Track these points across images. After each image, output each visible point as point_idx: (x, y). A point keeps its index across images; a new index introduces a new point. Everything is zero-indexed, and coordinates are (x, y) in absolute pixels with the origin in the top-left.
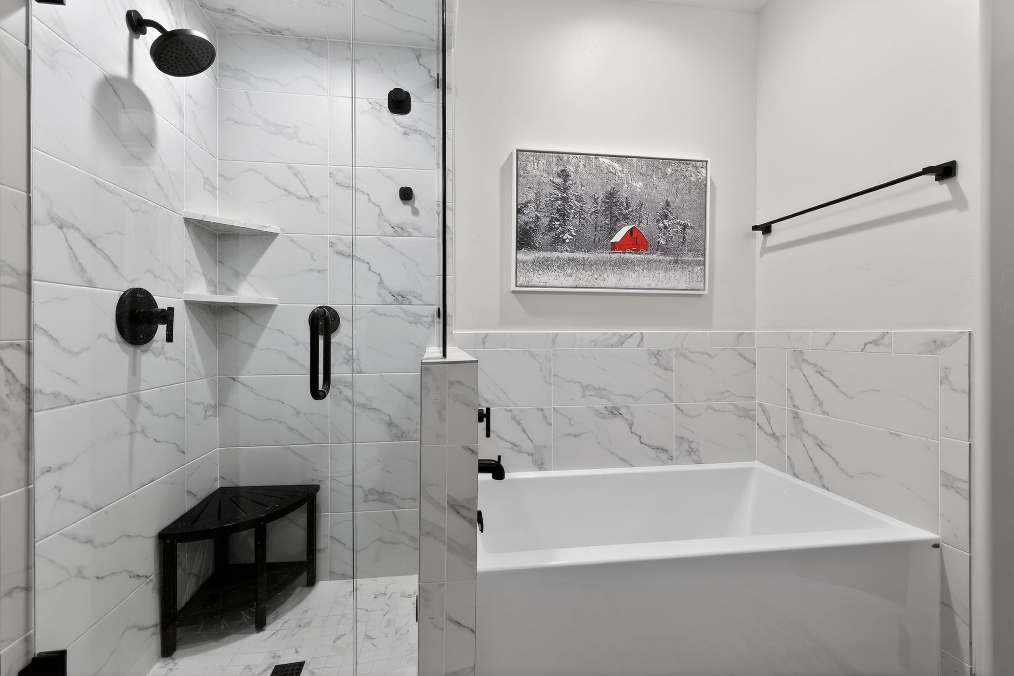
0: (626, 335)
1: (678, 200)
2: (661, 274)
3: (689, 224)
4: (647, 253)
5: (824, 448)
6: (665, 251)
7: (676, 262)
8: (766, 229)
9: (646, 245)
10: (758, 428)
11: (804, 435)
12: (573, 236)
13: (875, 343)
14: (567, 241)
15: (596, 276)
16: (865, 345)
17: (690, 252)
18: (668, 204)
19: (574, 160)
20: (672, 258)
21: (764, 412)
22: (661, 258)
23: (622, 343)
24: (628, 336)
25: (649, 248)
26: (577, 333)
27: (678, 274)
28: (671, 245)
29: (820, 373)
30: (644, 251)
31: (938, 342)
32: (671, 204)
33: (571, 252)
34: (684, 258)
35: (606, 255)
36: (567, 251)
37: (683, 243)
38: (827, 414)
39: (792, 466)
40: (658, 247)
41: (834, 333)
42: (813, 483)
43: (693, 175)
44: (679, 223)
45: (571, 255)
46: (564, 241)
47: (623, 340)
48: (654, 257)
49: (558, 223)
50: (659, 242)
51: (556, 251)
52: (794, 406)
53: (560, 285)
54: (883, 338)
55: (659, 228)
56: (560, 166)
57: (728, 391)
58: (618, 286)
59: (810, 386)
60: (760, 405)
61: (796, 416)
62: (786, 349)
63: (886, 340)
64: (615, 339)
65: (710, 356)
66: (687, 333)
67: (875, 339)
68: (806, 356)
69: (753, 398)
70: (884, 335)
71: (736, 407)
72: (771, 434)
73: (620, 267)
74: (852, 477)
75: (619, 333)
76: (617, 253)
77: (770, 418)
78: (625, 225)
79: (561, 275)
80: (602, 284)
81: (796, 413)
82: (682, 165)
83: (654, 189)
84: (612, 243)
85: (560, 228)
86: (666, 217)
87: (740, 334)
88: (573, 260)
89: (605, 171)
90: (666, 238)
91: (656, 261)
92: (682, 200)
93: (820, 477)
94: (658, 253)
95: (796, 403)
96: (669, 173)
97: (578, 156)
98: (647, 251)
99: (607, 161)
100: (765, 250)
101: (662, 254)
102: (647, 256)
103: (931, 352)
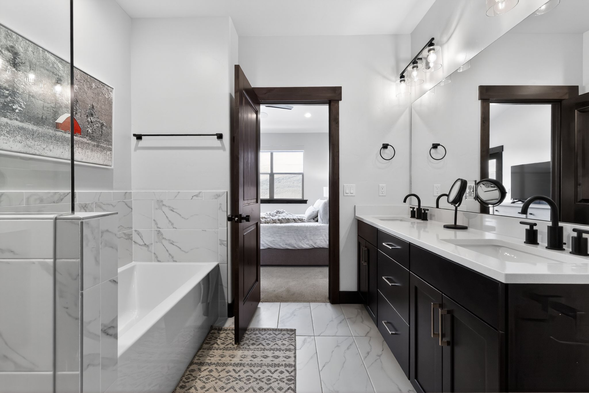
0: (64, 194)
1: (98, 106)
2: (89, 153)
3: (104, 124)
4: (81, 137)
5: (174, 244)
6: (92, 138)
7: (98, 146)
8: (139, 137)
9: (80, 131)
10: (134, 244)
11: (163, 241)
12: (23, 108)
13: (197, 196)
14: (17, 111)
15: (44, 147)
16: (193, 197)
17: (105, 142)
18: (93, 107)
19: (23, 43)
20: (96, 144)
21: (138, 234)
22: (89, 142)
23: (62, 200)
24: (65, 195)
25: (82, 133)
26: (23, 192)
27: (99, 154)
28: (94, 135)
29: (172, 210)
30: (79, 134)
31: (218, 195)
32: (95, 107)
33: (21, 121)
34: (101, 145)
35: (51, 131)
36: (17, 120)
37: (102, 135)
38: (176, 228)
39: (157, 257)
40: (87, 134)
41: (179, 192)
42: (168, 261)
43: (106, 94)
44: (99, 122)
45: (21, 124)
46: (14, 110)
47: (62, 197)
48: (85, 140)
49: (7, 92)
50: (88, 131)
51: (5, 117)
52: (158, 228)
53: (9, 149)
54: (199, 194)
55: (88, 121)
56: (10, 41)
57: (121, 226)
58: (62, 157)
59: (167, 217)
60: (136, 231)
61: (159, 232)
62: (153, 200)
63: (201, 195)
64: (56, 198)
65: (113, 206)
66: (101, 192)
67: (197, 194)
68: (164, 203)
69: (131, 228)
70: (200, 192)
71: (125, 234)
72: (143, 245)
73: (62, 143)
74: (186, 252)
75: (58, 192)
76: (61, 131)
77: (142, 236)
78: (66, 113)
79: (12, 139)
80: (50, 154)
81: (159, 231)
82: (100, 85)
83: (85, 94)
84: (56, 123)
85: (10, 98)
86: (92, 115)
87: (126, 193)
88: (22, 128)
89: (51, 65)
90: (92, 129)
91: (86, 143)
92: (101, 107)
93: (172, 257)
94: (88, 138)
95: (159, 226)
96: (94, 87)
97: (27, 41)
98: (81, 135)
99: (52, 58)
100: (137, 148)
101: (90, 140)
102: (80, 138)
103: (216, 199)
